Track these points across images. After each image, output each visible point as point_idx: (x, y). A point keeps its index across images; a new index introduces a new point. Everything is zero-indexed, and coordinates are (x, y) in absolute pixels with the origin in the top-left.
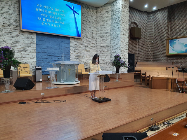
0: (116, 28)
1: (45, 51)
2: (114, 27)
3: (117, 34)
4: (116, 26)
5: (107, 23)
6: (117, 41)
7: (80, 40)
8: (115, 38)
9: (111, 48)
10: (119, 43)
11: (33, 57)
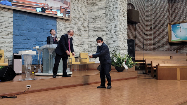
0: (112, 9)
1: (24, 34)
2: (110, 7)
3: (114, 15)
4: (112, 6)
5: (101, 2)
6: (114, 23)
7: (69, 22)
8: (111, 20)
9: (107, 33)
10: (117, 26)
11: (9, 40)
